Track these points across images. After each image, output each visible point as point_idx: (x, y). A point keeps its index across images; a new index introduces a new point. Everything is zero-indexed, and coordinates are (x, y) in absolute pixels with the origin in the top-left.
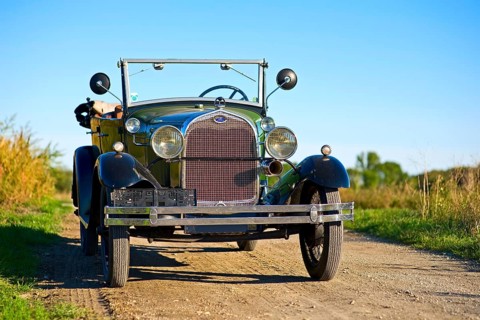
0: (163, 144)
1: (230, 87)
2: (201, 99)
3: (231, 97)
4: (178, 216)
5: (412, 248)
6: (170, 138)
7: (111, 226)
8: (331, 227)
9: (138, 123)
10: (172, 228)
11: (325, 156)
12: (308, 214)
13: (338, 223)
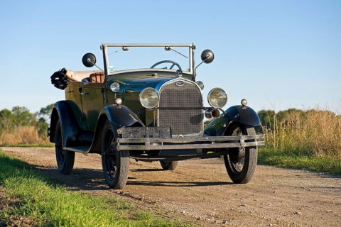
0: (146, 99)
1: (171, 62)
2: (152, 70)
3: (171, 68)
4: (160, 143)
5: (278, 167)
6: (151, 96)
7: (121, 151)
8: (250, 150)
9: (118, 86)
10: (158, 151)
11: (243, 105)
12: (239, 141)
13: (255, 147)
